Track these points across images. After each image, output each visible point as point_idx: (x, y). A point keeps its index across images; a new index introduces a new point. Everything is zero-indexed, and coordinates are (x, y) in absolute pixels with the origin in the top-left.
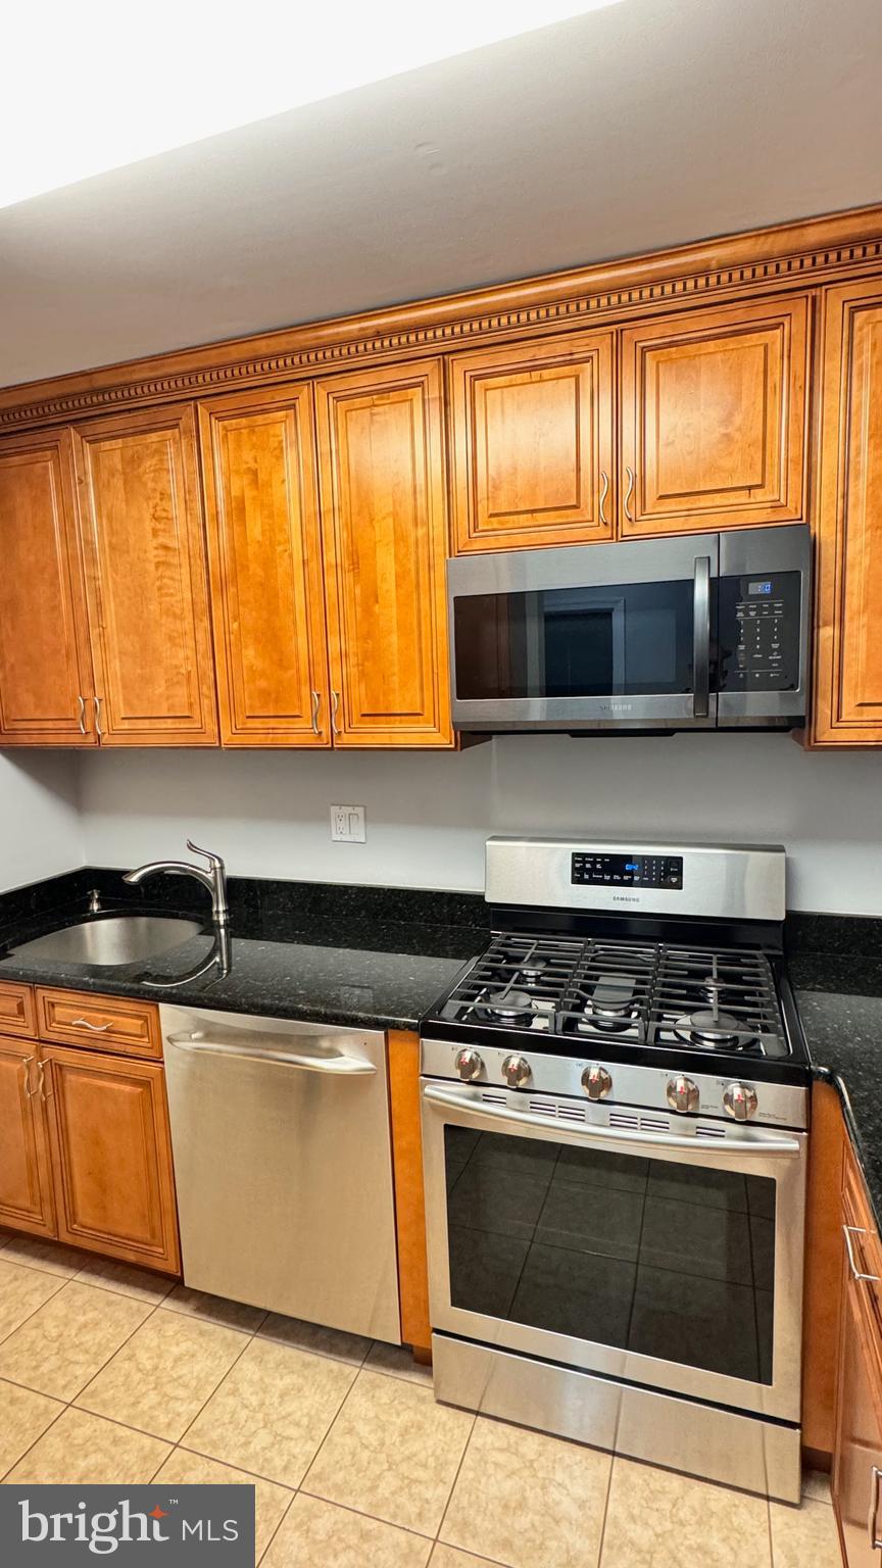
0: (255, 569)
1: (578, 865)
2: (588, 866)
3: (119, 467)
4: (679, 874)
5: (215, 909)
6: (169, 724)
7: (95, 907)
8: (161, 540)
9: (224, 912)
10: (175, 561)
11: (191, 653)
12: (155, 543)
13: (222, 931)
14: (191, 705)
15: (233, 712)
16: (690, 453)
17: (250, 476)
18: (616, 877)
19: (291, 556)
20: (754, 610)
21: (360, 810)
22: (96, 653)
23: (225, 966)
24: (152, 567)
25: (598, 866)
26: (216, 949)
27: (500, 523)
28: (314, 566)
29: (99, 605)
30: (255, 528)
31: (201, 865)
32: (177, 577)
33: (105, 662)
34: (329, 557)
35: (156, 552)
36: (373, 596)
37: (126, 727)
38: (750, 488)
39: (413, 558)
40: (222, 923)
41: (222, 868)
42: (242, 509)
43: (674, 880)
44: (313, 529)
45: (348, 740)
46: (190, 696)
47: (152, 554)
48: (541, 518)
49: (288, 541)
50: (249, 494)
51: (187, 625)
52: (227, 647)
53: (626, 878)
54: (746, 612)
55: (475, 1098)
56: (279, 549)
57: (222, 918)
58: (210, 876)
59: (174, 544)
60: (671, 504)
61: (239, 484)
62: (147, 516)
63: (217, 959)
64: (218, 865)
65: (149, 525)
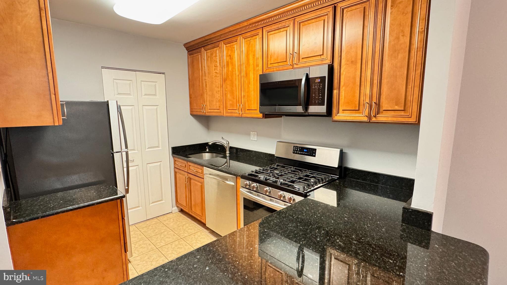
0: (230, 77)
1: (294, 149)
2: (296, 149)
3: (210, 56)
4: (315, 153)
5: (226, 153)
6: (216, 111)
7: (207, 150)
8: (216, 71)
9: (229, 153)
10: (217, 75)
11: (219, 95)
12: (214, 72)
13: (228, 158)
14: (219, 107)
15: (226, 108)
16: (308, 47)
17: (229, 57)
18: (302, 153)
19: (236, 74)
20: (316, 86)
21: (256, 133)
22: (205, 95)
23: (228, 166)
24: (214, 77)
25: (298, 150)
26: (226, 162)
27: (272, 66)
28: (240, 76)
29: (206, 85)
30: (230, 68)
31: (224, 143)
32: (218, 79)
33: (207, 98)
34: (242, 75)
35: (215, 74)
36: (249, 83)
37: (209, 111)
38: (320, 55)
39: (256, 74)
40: (228, 156)
41: (229, 143)
42: (228, 64)
43: (314, 154)
44: (239, 68)
45: (244, 115)
46: (219, 105)
47: (214, 74)
48: (280, 64)
49: (235, 71)
50: (229, 61)
51: (219, 89)
52: (225, 94)
53: (304, 153)
54: (315, 86)
55: (248, 192)
56: (234, 72)
57: (228, 155)
58: (226, 145)
59: (218, 72)
60: (305, 60)
61: (228, 58)
62: (214, 66)
63: (226, 164)
64: (228, 143)
65: (214, 68)
